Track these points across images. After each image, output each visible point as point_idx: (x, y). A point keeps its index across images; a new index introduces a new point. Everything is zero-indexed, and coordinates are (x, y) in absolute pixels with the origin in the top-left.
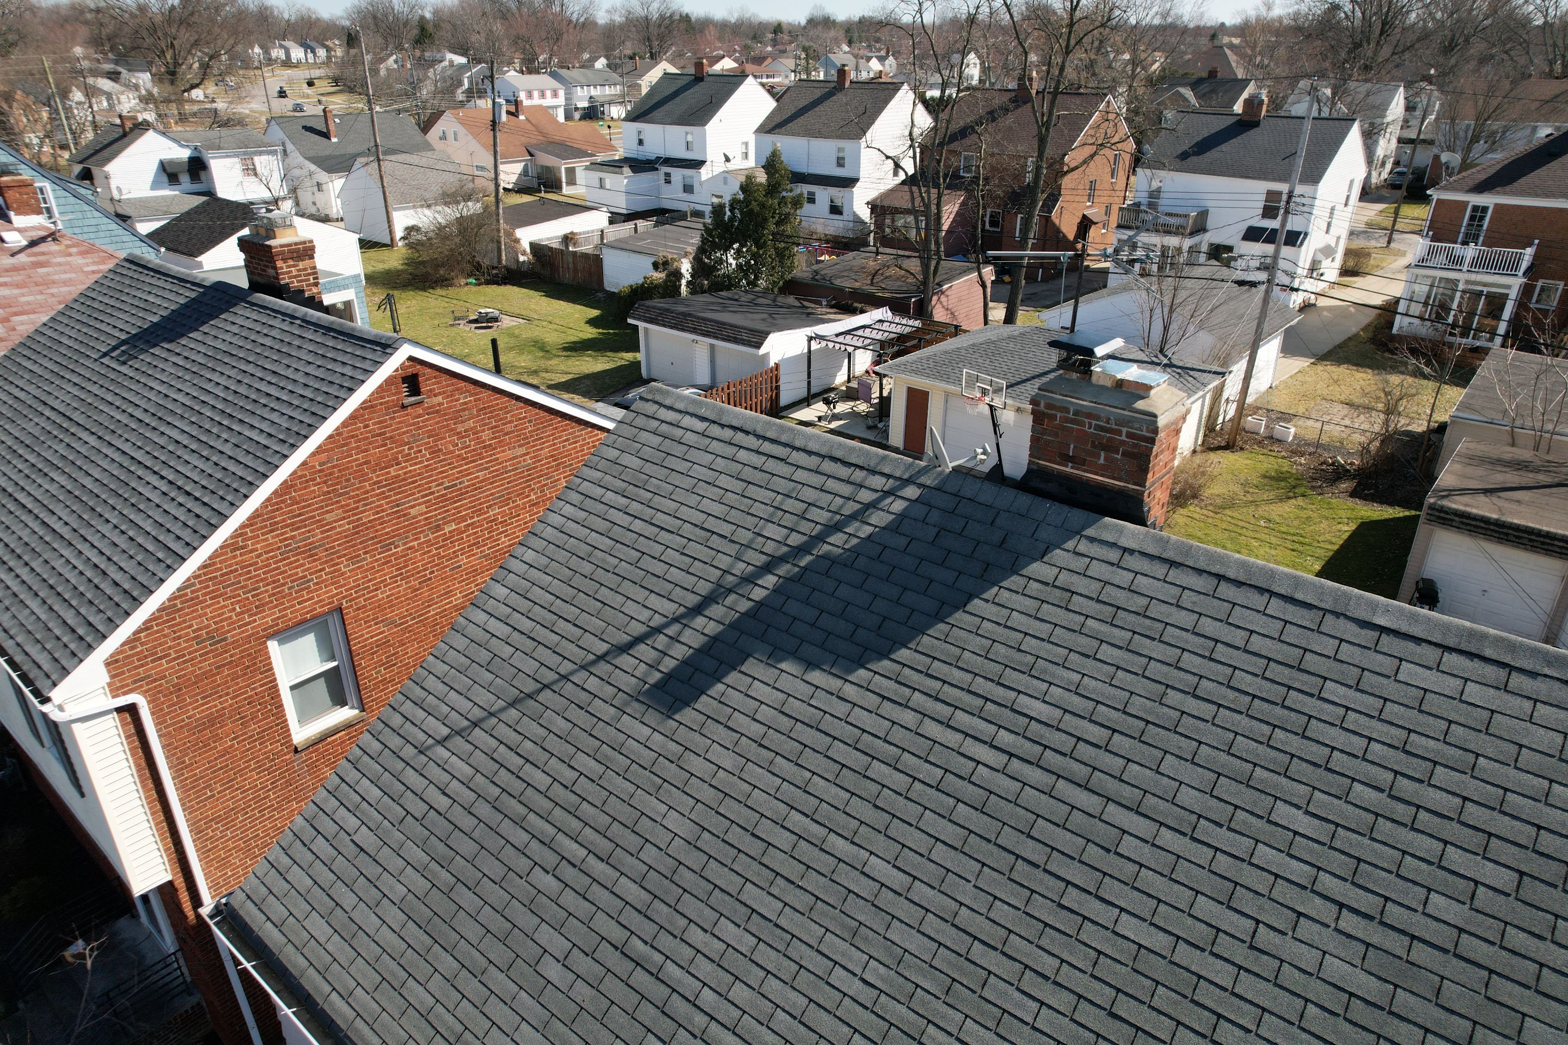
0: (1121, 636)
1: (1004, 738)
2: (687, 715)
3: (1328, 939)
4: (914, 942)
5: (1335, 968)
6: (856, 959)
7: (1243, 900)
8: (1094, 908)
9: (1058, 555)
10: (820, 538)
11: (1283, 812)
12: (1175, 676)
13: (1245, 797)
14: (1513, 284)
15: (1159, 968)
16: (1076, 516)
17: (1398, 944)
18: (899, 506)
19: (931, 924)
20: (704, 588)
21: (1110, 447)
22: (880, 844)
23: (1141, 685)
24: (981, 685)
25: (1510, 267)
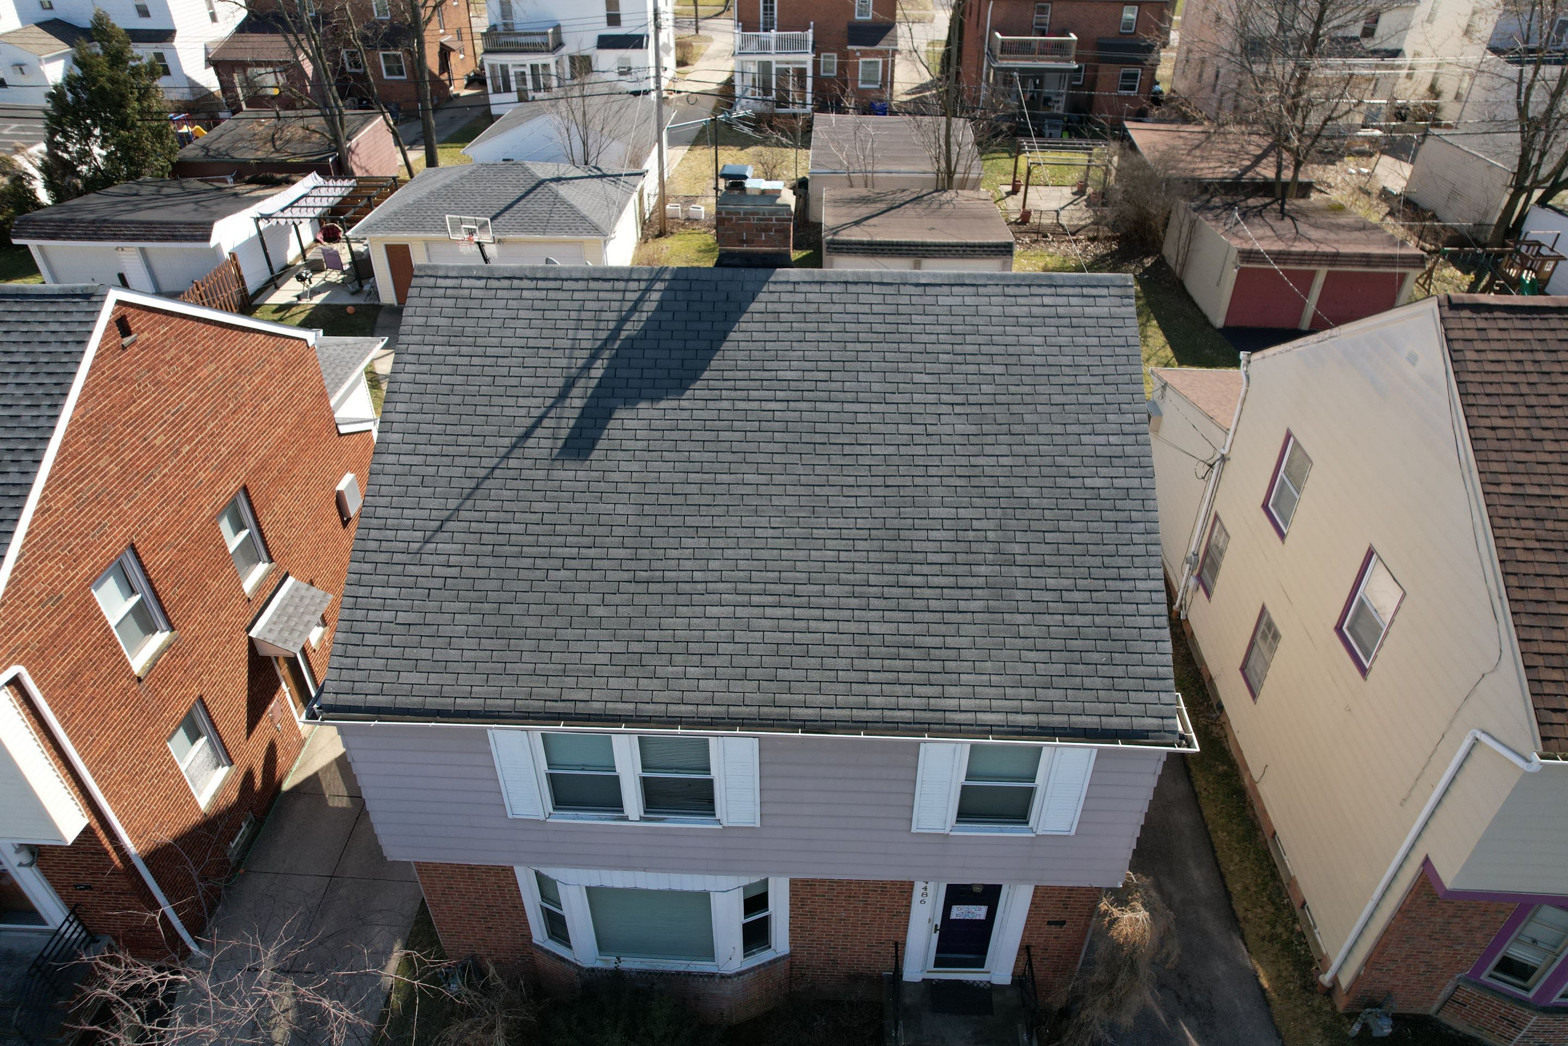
0: (813, 326)
1: (780, 395)
3: (953, 419)
4: (787, 501)
5: (960, 428)
6: (764, 522)
7: (917, 419)
8: (858, 450)
9: (761, 296)
10: (618, 329)
11: (917, 378)
12: (848, 336)
13: (900, 377)
14: (807, 59)
15: (896, 460)
16: (761, 272)
17: (975, 409)
18: (656, 296)
19: (790, 490)
20: (560, 382)
21: (766, 229)
22: (744, 467)
23: (833, 346)
24: (754, 375)
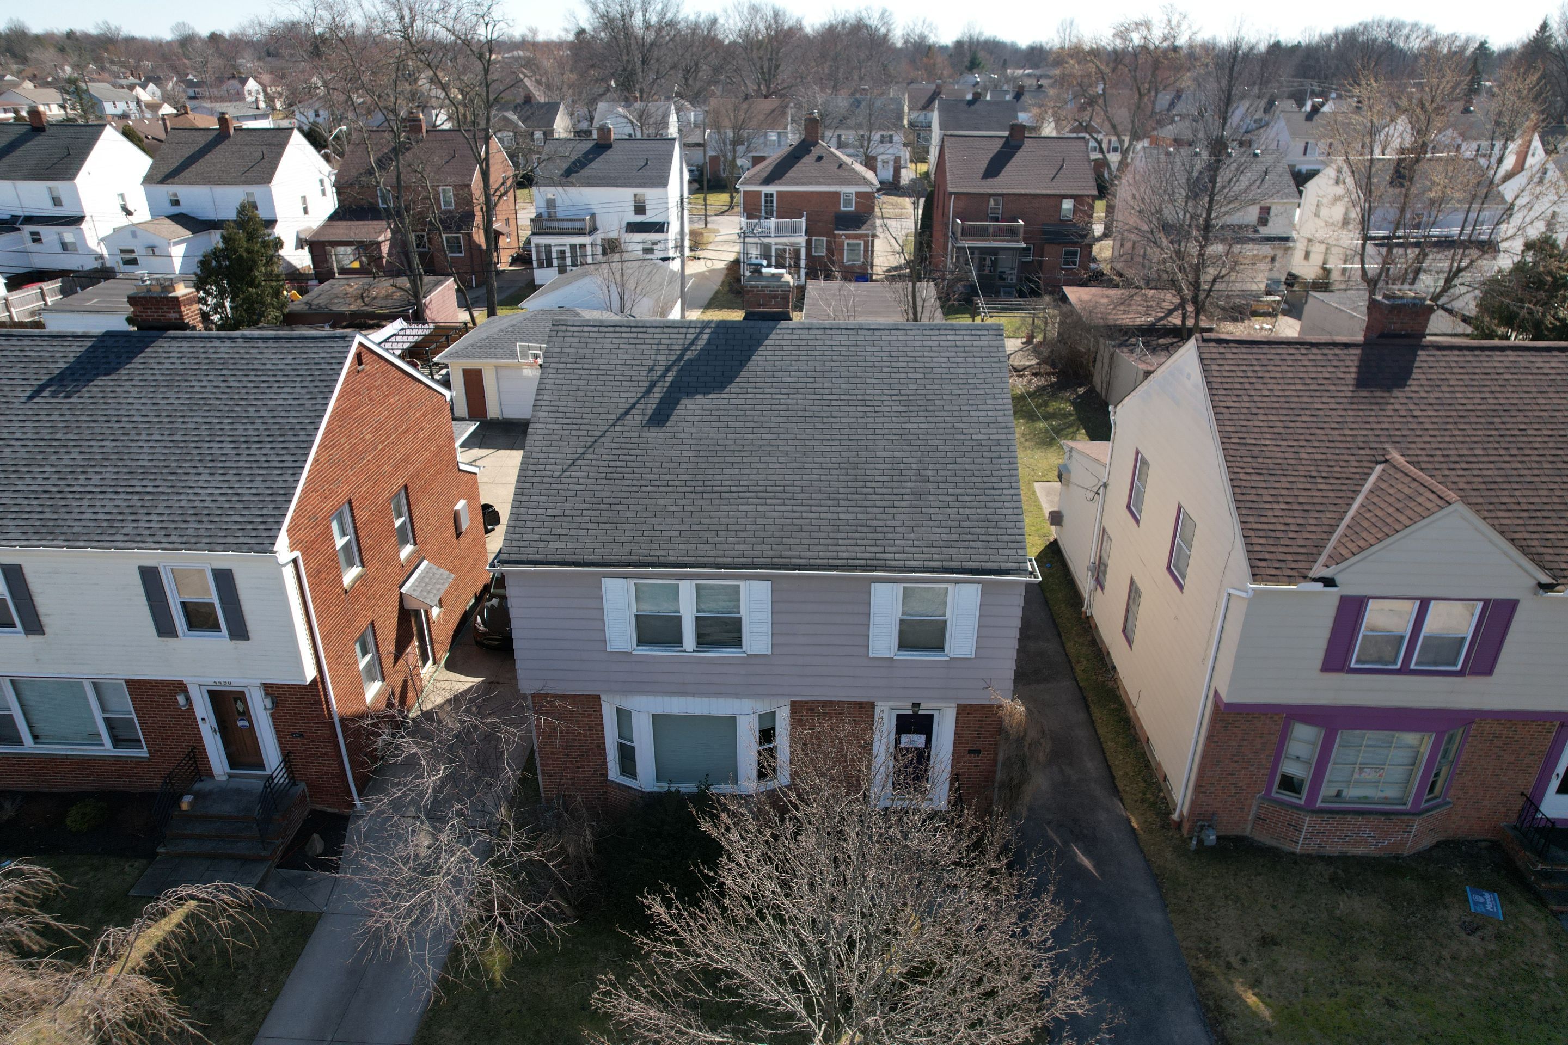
0: (804, 353)
1: (784, 391)
2: (669, 424)
3: (892, 403)
4: (788, 448)
5: (895, 408)
6: (774, 460)
7: (868, 403)
8: (832, 420)
9: (772, 336)
10: (682, 355)
11: (869, 381)
12: (825, 358)
13: (858, 381)
14: (801, 240)
15: (856, 426)
16: (772, 323)
17: (905, 398)
18: (706, 336)
19: (790, 442)
20: (647, 384)
21: (775, 297)
22: (762, 430)
23: (817, 364)
24: (768, 380)
25: (796, 230)
